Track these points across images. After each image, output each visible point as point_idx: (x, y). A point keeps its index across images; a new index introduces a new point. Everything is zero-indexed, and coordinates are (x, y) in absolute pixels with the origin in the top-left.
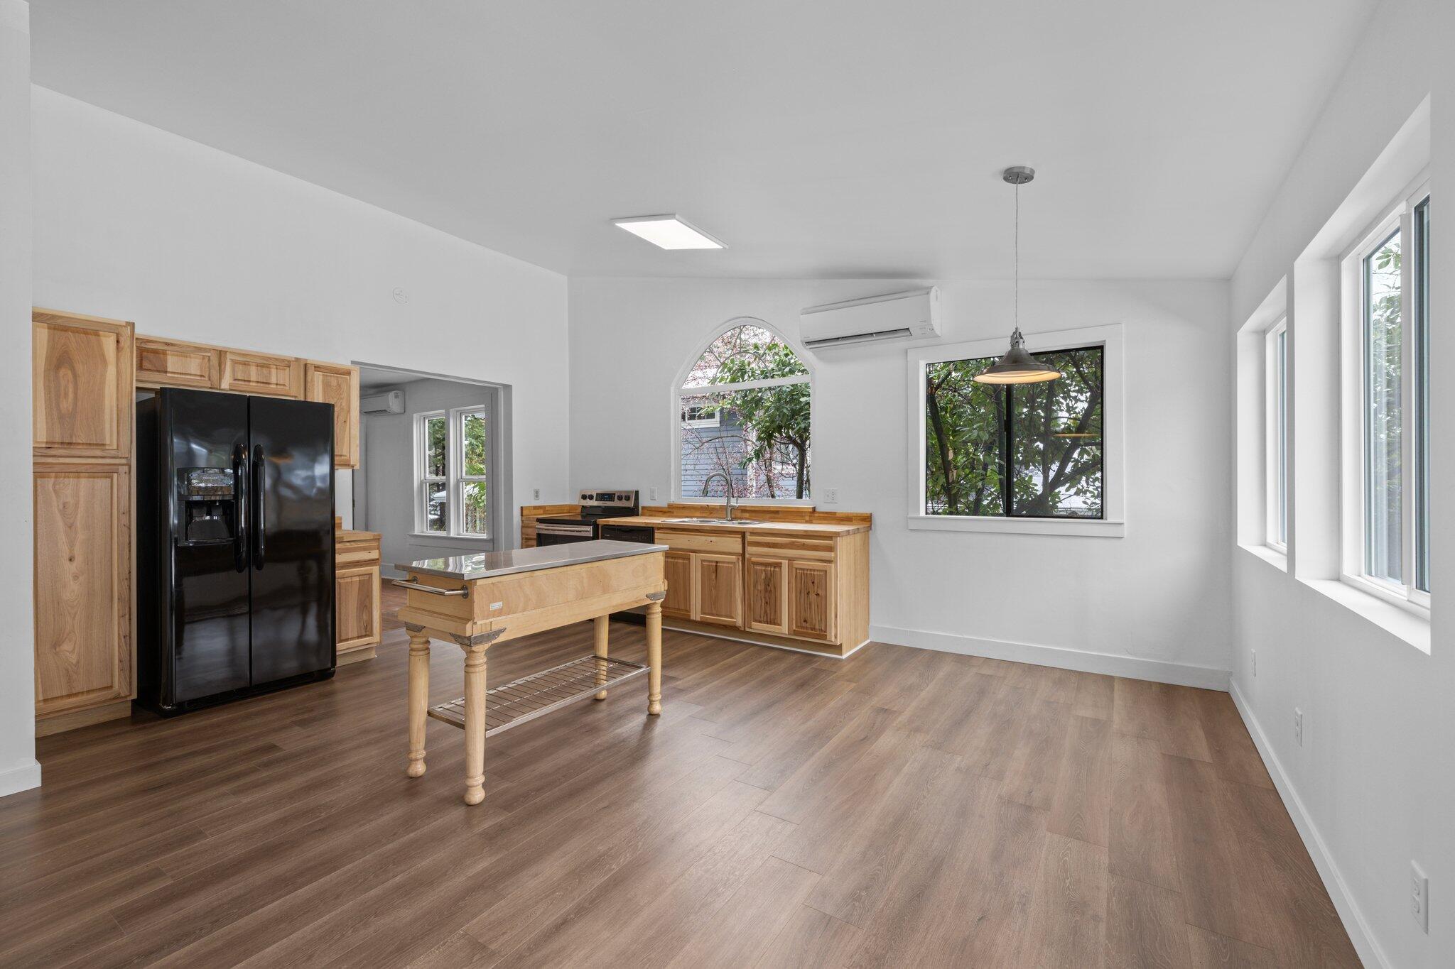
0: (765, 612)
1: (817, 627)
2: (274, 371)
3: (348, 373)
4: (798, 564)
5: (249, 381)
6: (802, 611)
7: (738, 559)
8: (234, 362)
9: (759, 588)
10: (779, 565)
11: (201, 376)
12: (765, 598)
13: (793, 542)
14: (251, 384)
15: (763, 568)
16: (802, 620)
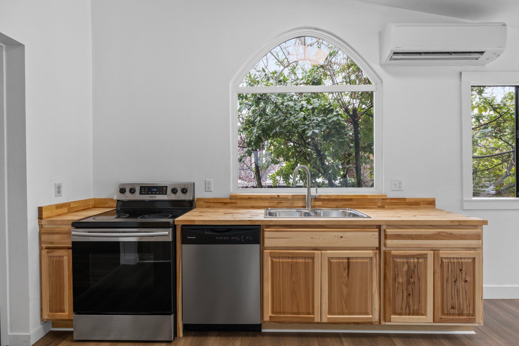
0: (408, 304)
1: (465, 312)
4: (443, 254)
6: (450, 298)
7: (376, 253)
9: (401, 280)
10: (425, 257)
12: (407, 290)
13: (439, 233)
15: (405, 260)
16: (450, 307)
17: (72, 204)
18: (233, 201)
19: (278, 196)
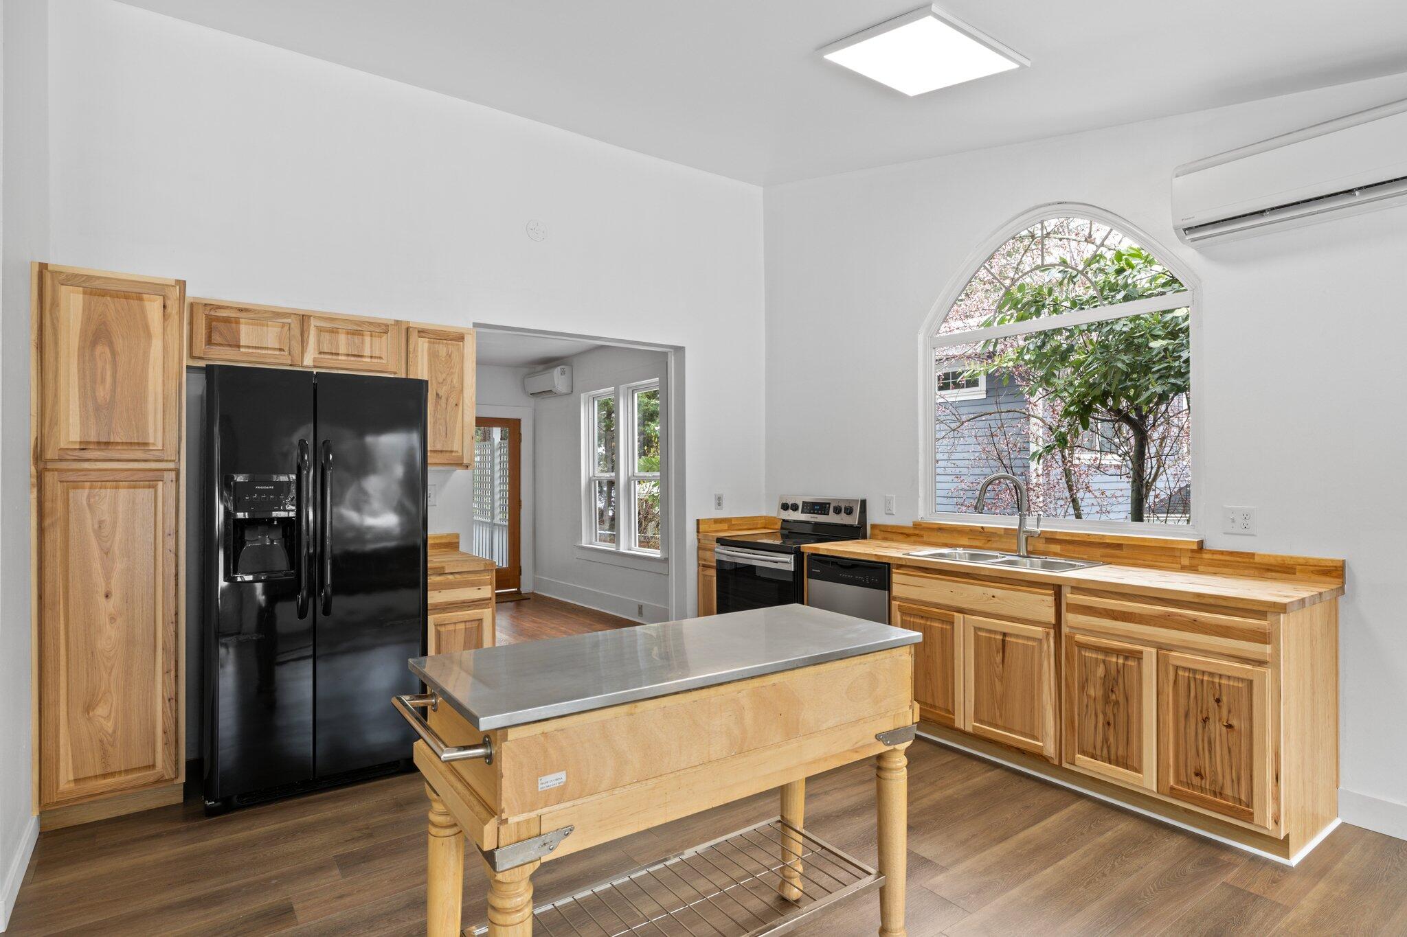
0: (1106, 740)
1: (1228, 791)
2: (367, 339)
3: (461, 338)
4: (1177, 657)
5: (338, 354)
6: (1192, 752)
7: (1048, 634)
8: (320, 330)
9: (1092, 692)
10: (1138, 656)
11: (281, 350)
12: (1105, 714)
13: (1169, 615)
14: (340, 358)
15: (1101, 657)
16: (1191, 771)
17: (733, 520)
18: (917, 532)
19: (982, 528)
